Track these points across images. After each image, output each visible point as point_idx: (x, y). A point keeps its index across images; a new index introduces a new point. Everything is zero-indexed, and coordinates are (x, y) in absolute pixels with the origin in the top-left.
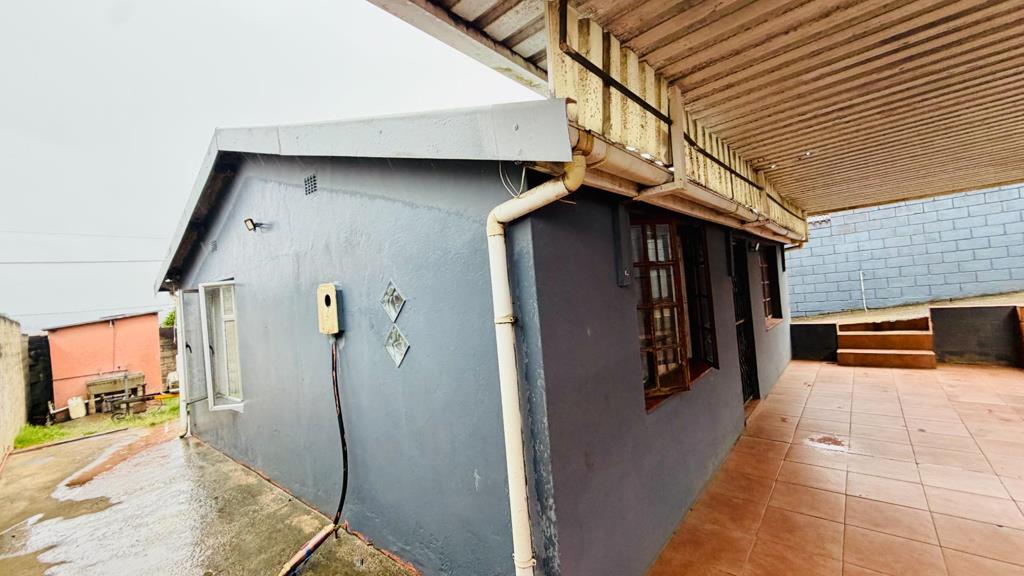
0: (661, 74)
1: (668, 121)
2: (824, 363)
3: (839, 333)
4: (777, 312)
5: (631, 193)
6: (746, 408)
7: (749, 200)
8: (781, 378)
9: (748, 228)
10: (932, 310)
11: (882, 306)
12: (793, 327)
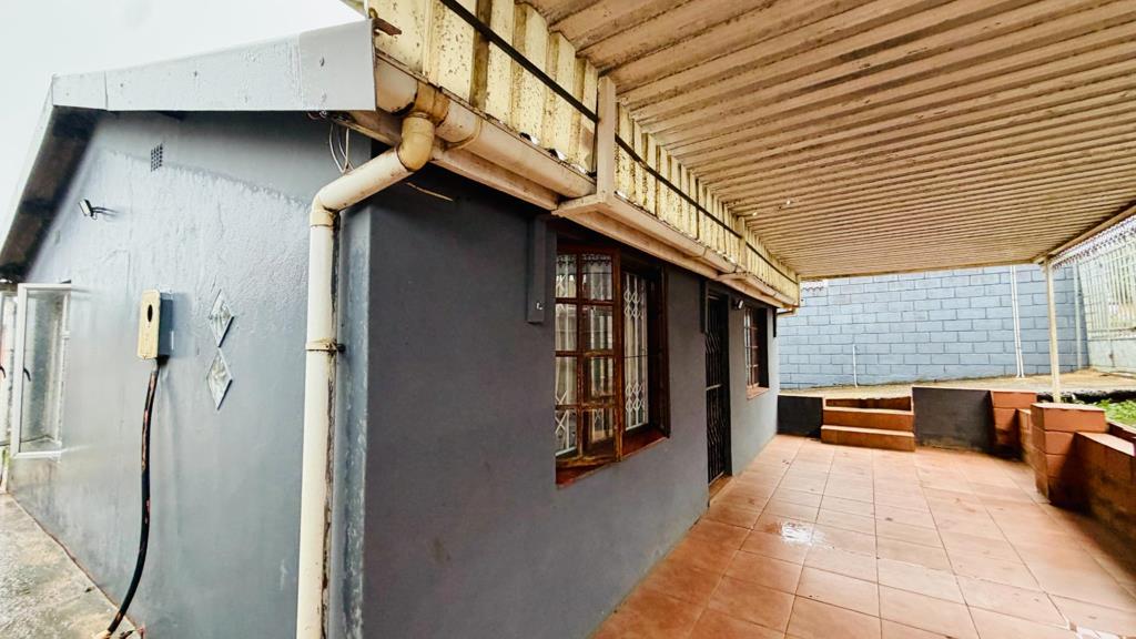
0: (586, 57)
1: (595, 118)
2: (808, 440)
3: (826, 408)
4: (762, 379)
5: (547, 204)
6: (710, 487)
7: (721, 246)
8: (761, 454)
9: (726, 280)
10: (914, 389)
11: (872, 383)
12: (780, 398)
